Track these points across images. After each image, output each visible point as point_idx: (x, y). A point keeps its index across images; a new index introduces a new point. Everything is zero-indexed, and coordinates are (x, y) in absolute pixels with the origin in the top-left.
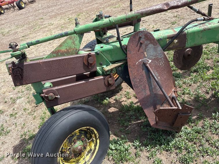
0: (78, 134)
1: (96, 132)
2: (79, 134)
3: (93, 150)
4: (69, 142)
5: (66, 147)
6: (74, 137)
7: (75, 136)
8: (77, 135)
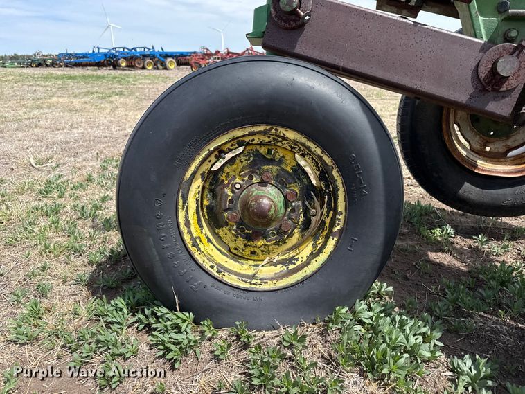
0: (288, 169)
1: (341, 206)
2: (291, 171)
3: (298, 263)
4: (250, 166)
5: (233, 174)
6: (272, 165)
7: (276, 166)
8: (283, 166)
